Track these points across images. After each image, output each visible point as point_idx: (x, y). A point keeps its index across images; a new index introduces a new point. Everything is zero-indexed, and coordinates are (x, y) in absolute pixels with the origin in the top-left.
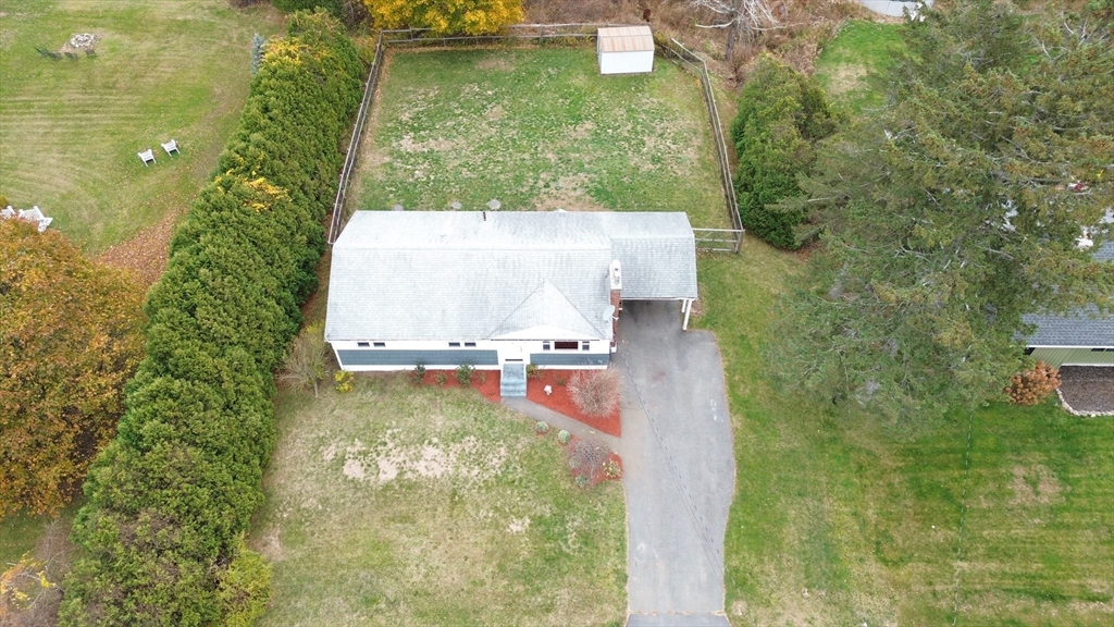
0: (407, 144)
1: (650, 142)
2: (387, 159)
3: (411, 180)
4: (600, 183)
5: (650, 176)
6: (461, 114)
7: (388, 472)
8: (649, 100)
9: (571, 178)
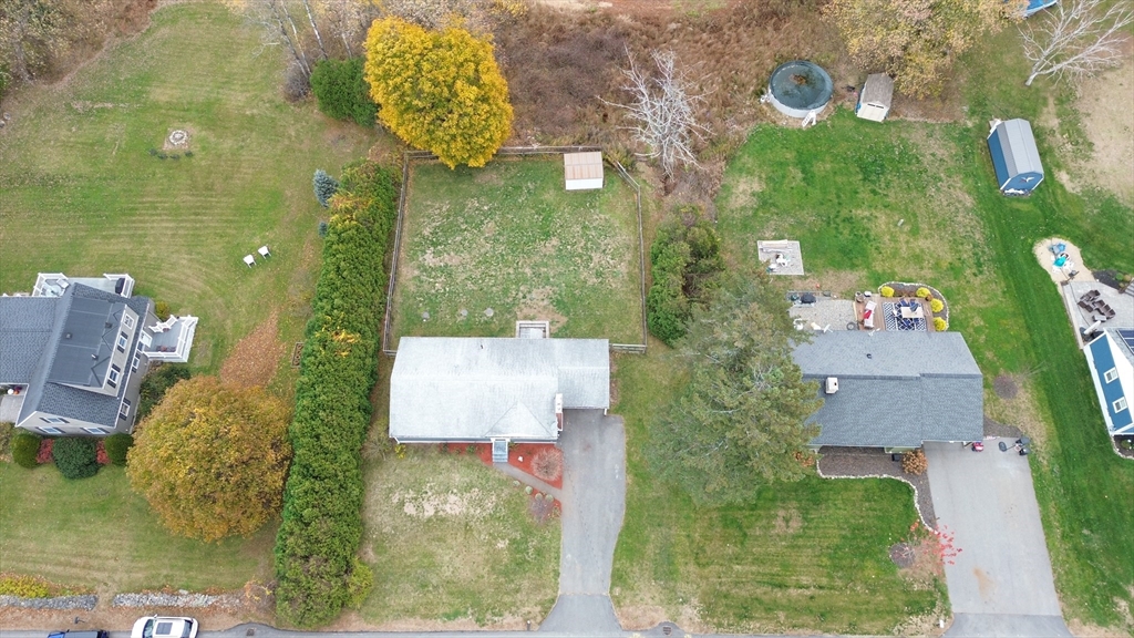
0: (429, 259)
1: (596, 257)
2: (417, 273)
3: (433, 291)
4: (560, 295)
5: (594, 289)
6: (465, 230)
7: (429, 512)
8: (599, 217)
9: (541, 290)
